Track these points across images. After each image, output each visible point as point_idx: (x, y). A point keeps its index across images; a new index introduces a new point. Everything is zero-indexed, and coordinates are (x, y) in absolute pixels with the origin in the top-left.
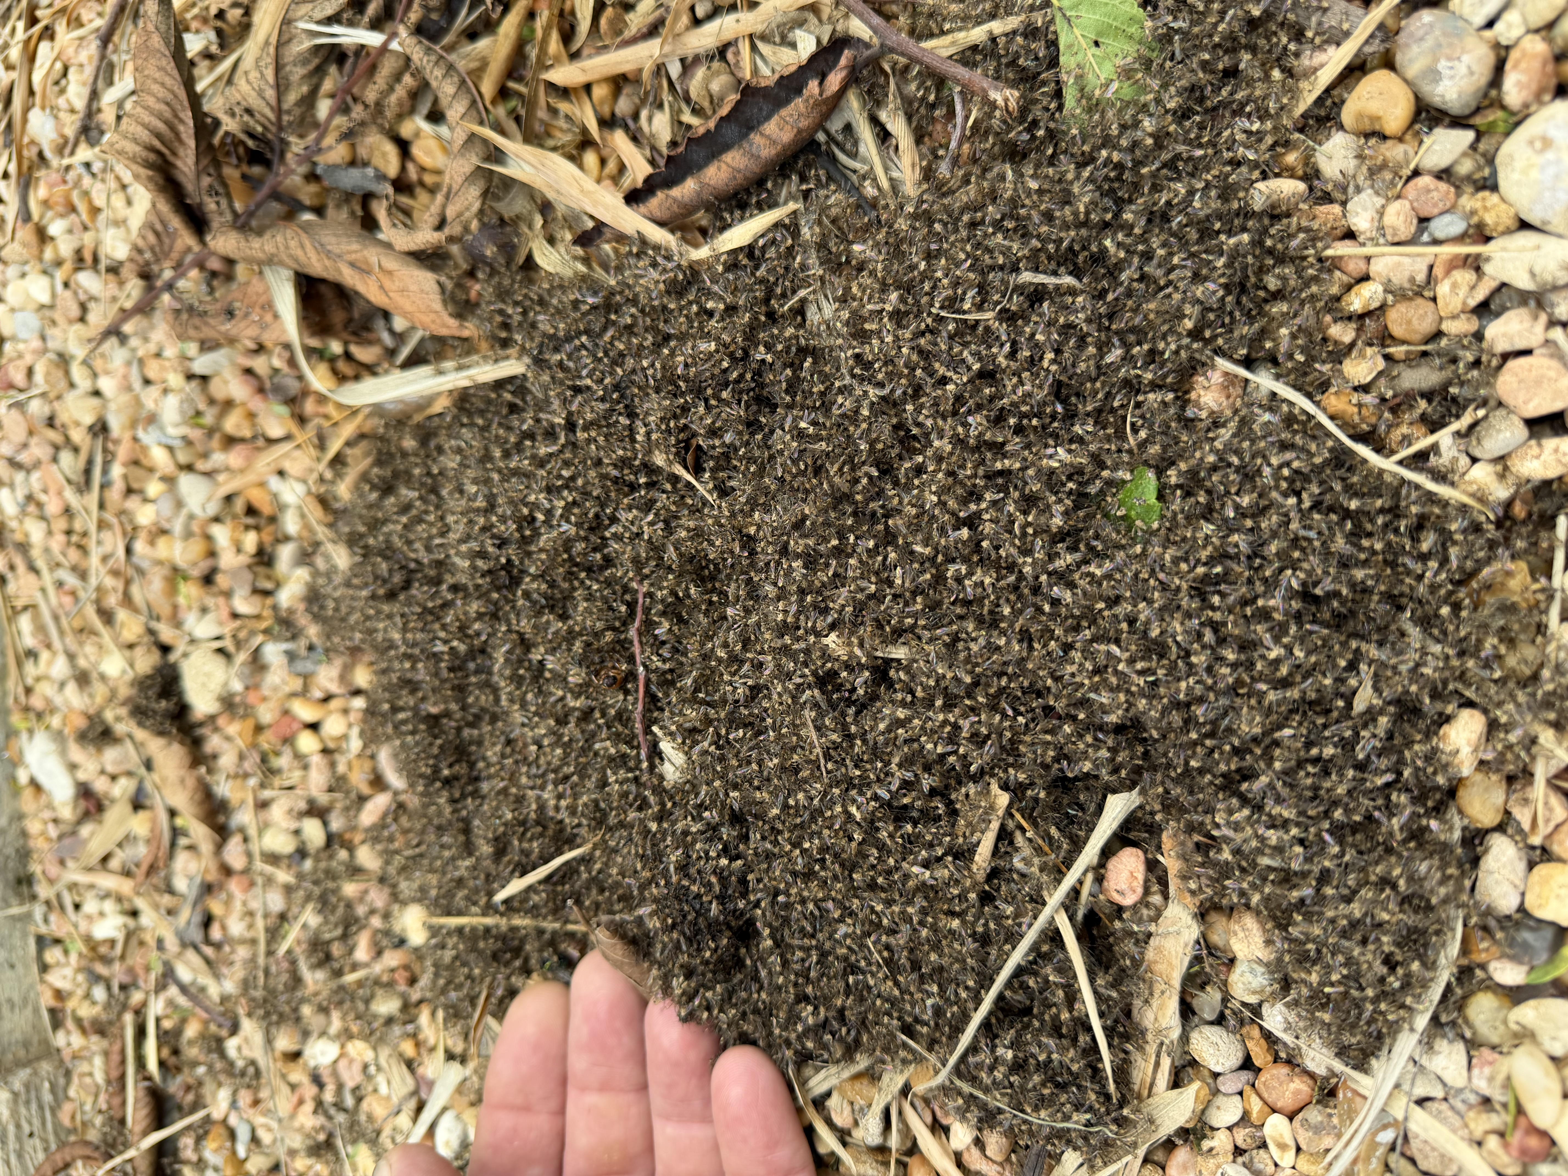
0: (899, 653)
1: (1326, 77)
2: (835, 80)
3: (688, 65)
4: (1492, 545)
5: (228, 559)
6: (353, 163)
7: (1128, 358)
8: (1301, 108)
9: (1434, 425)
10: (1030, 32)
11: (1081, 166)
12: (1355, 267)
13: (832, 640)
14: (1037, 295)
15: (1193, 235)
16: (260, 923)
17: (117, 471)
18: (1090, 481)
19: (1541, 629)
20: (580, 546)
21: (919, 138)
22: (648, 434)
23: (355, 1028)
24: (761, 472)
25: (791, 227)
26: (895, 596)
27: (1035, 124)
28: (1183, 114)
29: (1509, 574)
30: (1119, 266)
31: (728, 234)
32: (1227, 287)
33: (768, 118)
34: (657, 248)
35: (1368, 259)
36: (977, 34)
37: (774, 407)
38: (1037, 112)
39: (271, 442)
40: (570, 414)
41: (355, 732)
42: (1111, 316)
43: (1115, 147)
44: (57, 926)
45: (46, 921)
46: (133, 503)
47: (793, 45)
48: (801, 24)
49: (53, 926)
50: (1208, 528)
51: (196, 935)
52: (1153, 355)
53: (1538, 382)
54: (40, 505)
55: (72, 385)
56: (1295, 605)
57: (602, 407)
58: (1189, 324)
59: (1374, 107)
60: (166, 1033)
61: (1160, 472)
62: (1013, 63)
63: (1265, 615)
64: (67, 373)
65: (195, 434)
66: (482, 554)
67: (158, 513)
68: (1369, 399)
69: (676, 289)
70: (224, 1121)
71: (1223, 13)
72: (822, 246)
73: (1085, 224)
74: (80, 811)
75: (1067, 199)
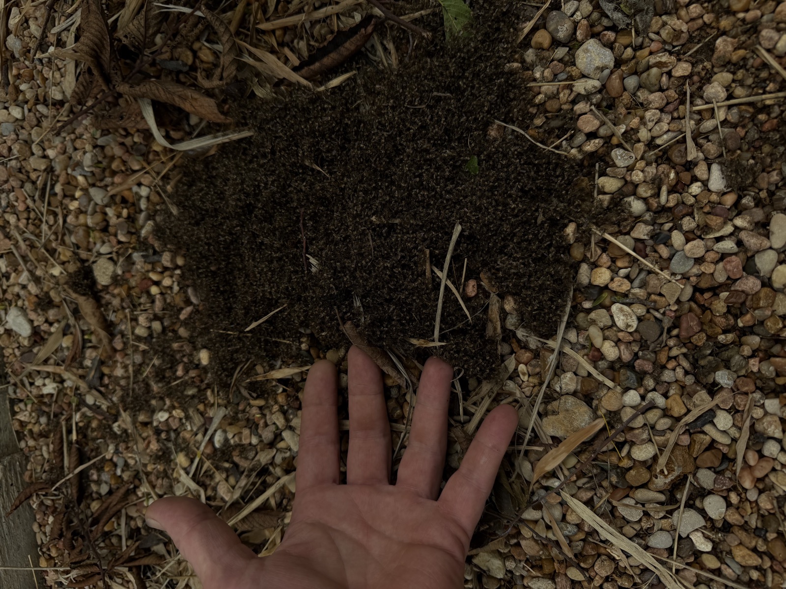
0: (397, 221)
1: (526, 31)
2: (370, 29)
3: (313, 24)
4: (577, 172)
5: (113, 220)
6: (172, 59)
7: (467, 120)
8: (519, 41)
9: (559, 137)
10: (434, 14)
11: (451, 58)
12: (536, 90)
13: (374, 218)
14: (438, 99)
15: (487, 80)
16: (131, 369)
17: (58, 189)
18: (457, 161)
19: (592, 196)
20: (278, 196)
21: (397, 49)
22: (303, 153)
23: (176, 404)
24: (346, 164)
25: (353, 79)
26: (396, 202)
27: (436, 45)
28: (483, 42)
29: (583, 181)
30: (465, 90)
31: (331, 82)
32: (498, 97)
33: (346, 41)
34: (305, 87)
35: (540, 87)
36: (417, 15)
37: (349, 141)
38: (437, 41)
39: (134, 172)
40: (273, 147)
41: (176, 284)
42: (462, 107)
43: (462, 52)
44: (20, 394)
45: (15, 392)
46: (66, 201)
47: (353, 17)
48: (356, 10)
49: (19, 395)
50: (493, 172)
51: (97, 383)
52: (476, 119)
53: (588, 122)
54: (14, 206)
55: (33, 154)
56: (520, 194)
57: (285, 143)
58: (486, 109)
59: (540, 40)
60: (81, 428)
61: (479, 156)
62: (429, 25)
63: (510, 196)
64: (30, 148)
65: (97, 171)
66: (239, 200)
67: (80, 204)
68: (541, 130)
69: (312, 101)
70: (111, 460)
71: (494, 10)
72: (365, 86)
73: (453, 77)
74: (32, 342)
75: (447, 68)
